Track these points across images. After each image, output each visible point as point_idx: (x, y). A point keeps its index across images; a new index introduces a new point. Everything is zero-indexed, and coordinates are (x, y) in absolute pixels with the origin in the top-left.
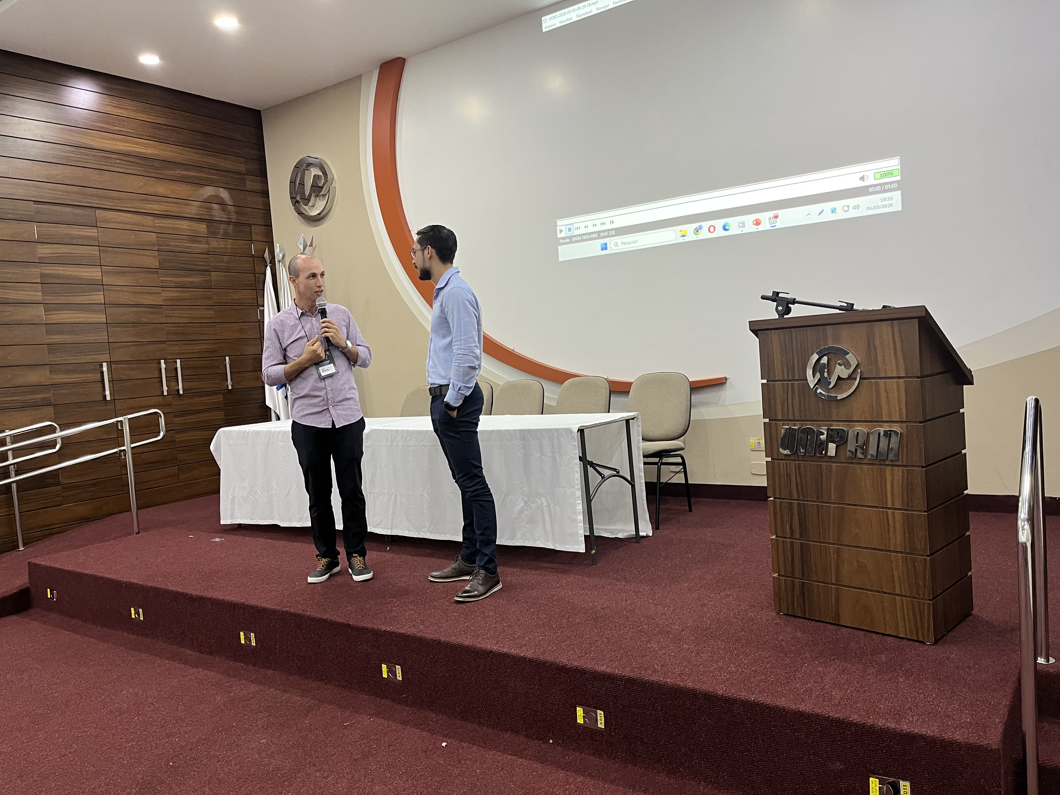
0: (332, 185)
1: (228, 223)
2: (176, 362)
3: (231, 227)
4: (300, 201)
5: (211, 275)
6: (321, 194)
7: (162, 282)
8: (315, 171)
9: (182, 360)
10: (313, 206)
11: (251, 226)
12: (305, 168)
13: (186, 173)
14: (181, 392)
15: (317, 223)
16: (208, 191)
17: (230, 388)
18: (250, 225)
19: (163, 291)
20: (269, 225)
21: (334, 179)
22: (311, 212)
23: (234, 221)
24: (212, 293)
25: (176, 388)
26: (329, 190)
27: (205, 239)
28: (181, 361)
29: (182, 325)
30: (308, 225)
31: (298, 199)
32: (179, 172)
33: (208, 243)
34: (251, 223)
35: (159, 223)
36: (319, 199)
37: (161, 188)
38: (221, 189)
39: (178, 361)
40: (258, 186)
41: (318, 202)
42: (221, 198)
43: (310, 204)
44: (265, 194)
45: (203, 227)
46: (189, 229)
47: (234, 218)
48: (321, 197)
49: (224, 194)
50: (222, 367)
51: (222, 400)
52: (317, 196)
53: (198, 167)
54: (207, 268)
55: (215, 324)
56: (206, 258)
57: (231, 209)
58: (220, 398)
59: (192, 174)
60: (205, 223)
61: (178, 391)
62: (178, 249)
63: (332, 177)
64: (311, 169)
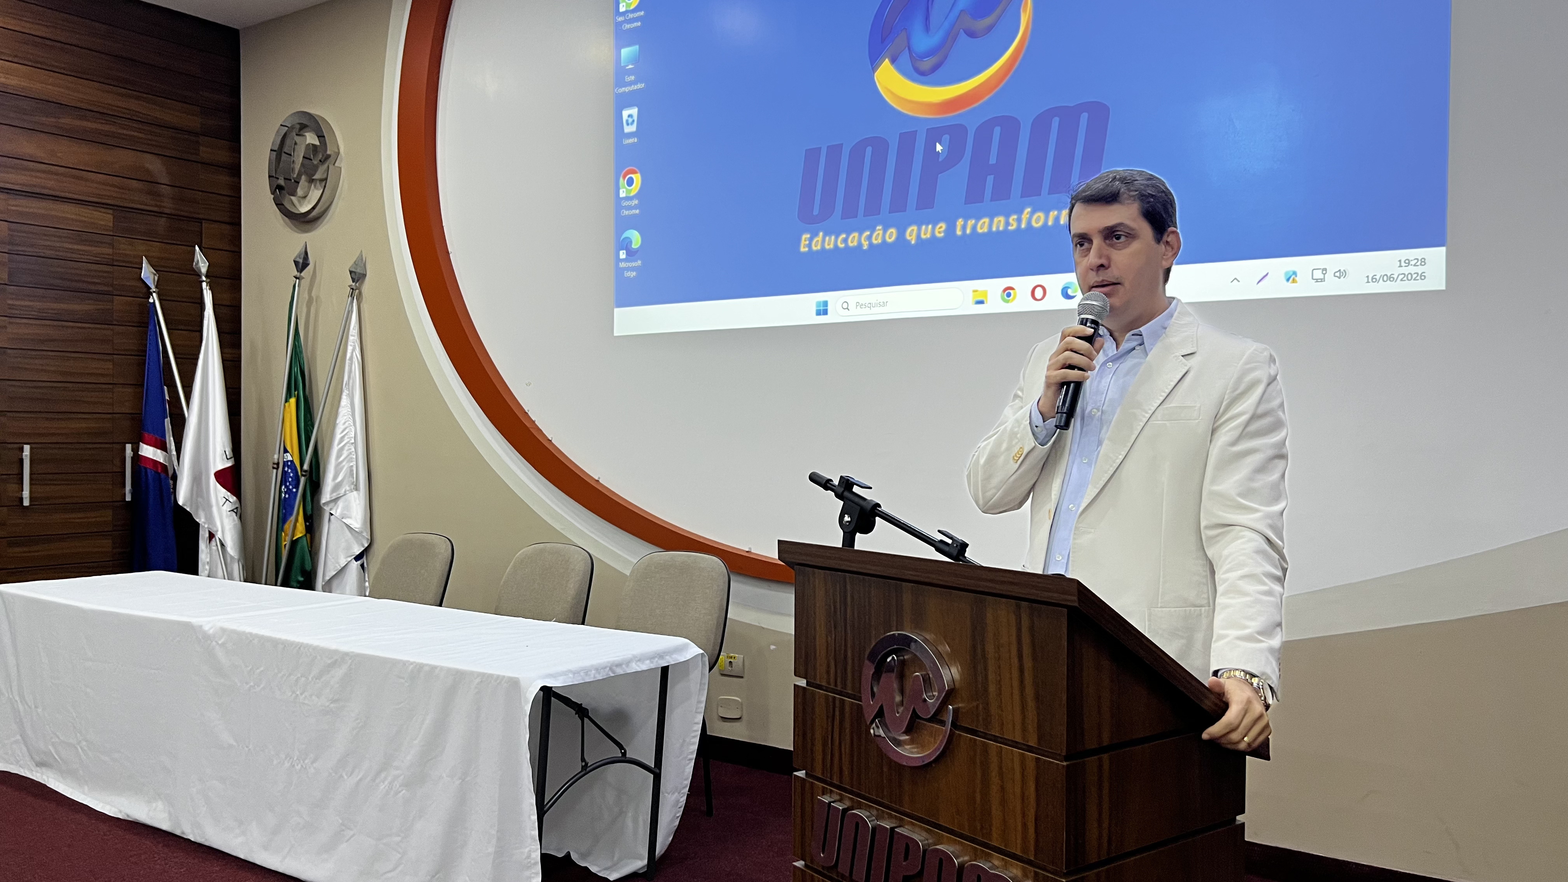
0: (336, 164)
1: (160, 214)
2: (22, 450)
3: (163, 221)
4: (284, 186)
5: (112, 301)
6: (317, 176)
7: (10, 308)
9: (34, 446)
10: (305, 197)
11: (201, 223)
12: (295, 131)
13: (78, 123)
14: (26, 503)
15: (308, 226)
16: (123, 158)
17: (128, 498)
18: (200, 221)
19: (10, 323)
20: (236, 223)
21: (338, 153)
22: (301, 205)
23: (167, 211)
24: (109, 333)
25: (18, 495)
26: (329, 173)
27: (108, 239)
28: (31, 449)
29: (44, 384)
30: (295, 229)
31: (281, 182)
32: (67, 121)
33: (112, 245)
34: (201, 216)
35: (16, 206)
36: (315, 186)
37: (28, 146)
38: (148, 156)
39: (27, 448)
40: (223, 156)
41: (313, 190)
42: (148, 171)
43: (300, 192)
44: (235, 170)
45: (105, 219)
46: (76, 221)
47: (168, 206)
48: (318, 182)
49: (155, 165)
50: (117, 462)
51: (110, 518)
52: (311, 181)
53: (102, 115)
54: (106, 288)
55: (111, 386)
56: (108, 272)
57: (166, 190)
58: (107, 515)
59: (94, 126)
60: (111, 211)
61: (21, 499)
62: (48, 253)
63: (337, 151)
64: (306, 134)
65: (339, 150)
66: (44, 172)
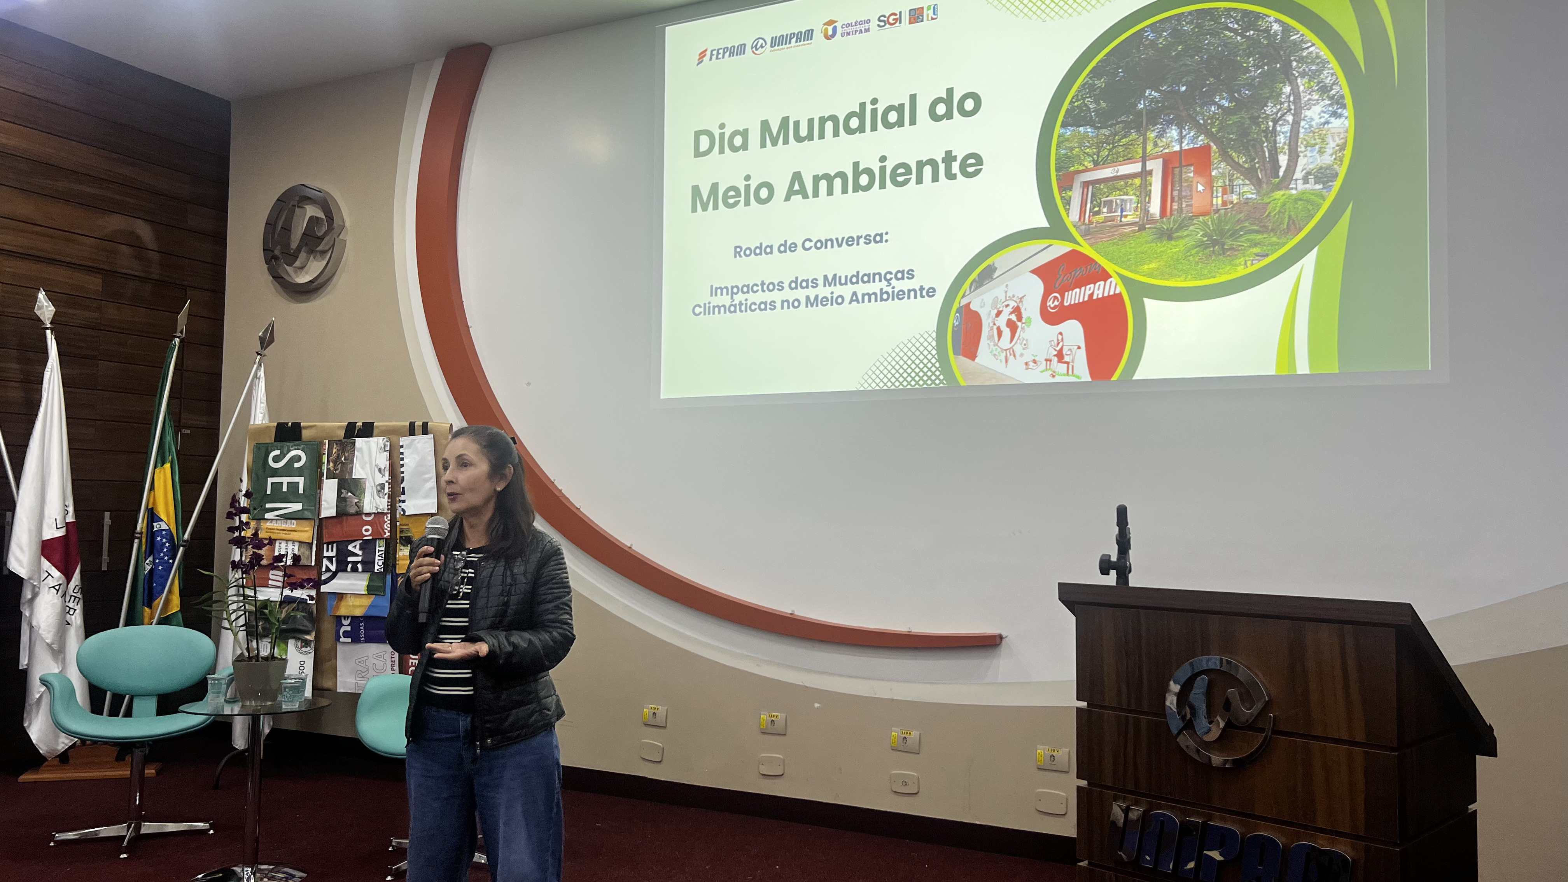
1: (144, 280)
3: (149, 287)
4: (281, 257)
5: (97, 366)
8: (311, 211)
11: (186, 290)
12: (295, 203)
13: (79, 188)
15: (305, 297)
16: (115, 223)
18: (185, 288)
20: (219, 291)
21: (344, 226)
23: (155, 277)
24: (94, 398)
26: (333, 245)
27: (97, 304)
30: (288, 298)
31: (277, 252)
32: (63, 185)
33: (100, 310)
34: (186, 283)
36: (314, 258)
37: (24, 207)
38: (140, 221)
40: (208, 224)
41: (313, 262)
42: (138, 237)
43: (298, 263)
44: (220, 238)
45: (94, 283)
46: (68, 284)
47: (155, 272)
49: (144, 231)
50: (94, 530)
52: (312, 252)
53: (98, 180)
54: (92, 353)
55: (92, 452)
57: (154, 256)
59: (89, 190)
60: (100, 276)
63: (342, 224)
64: (306, 206)
65: (344, 222)
66: (37, 233)
